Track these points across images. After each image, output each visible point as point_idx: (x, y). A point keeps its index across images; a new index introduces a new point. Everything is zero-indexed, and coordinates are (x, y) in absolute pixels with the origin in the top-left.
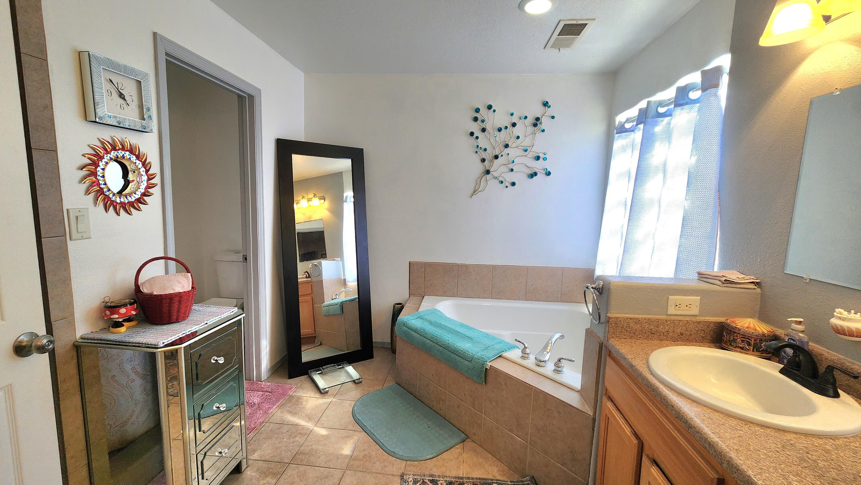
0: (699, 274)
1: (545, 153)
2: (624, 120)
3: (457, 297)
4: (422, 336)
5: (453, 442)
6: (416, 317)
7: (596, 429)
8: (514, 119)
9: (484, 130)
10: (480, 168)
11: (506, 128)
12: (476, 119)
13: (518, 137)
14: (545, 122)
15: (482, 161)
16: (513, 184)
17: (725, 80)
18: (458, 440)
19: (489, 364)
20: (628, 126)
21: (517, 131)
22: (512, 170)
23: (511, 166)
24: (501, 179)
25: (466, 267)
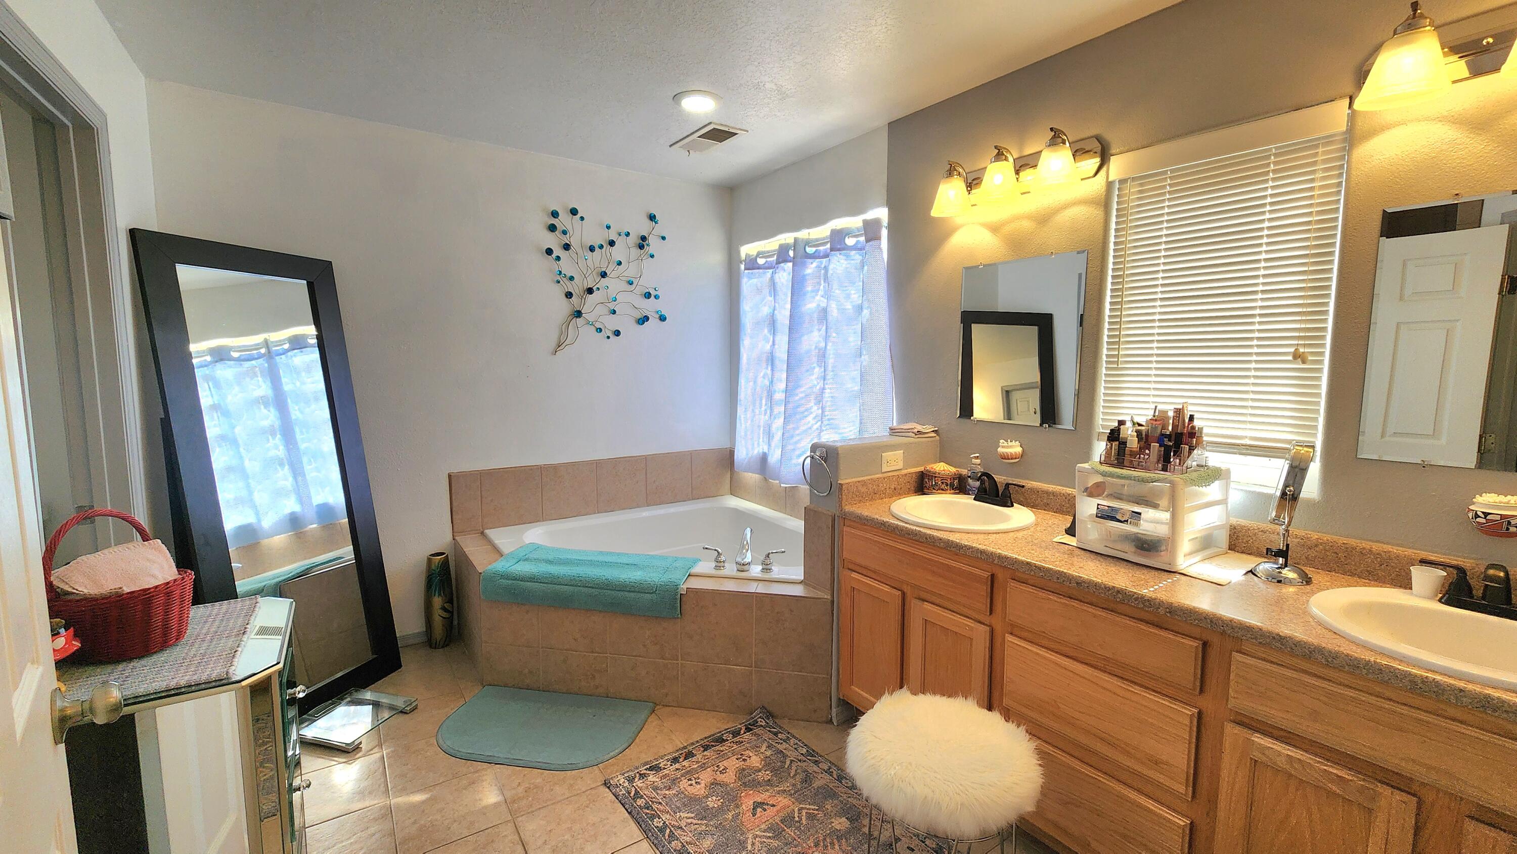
0: (891, 429)
1: (657, 289)
2: (755, 254)
3: (543, 521)
4: (549, 583)
5: (643, 717)
6: (515, 561)
7: (835, 612)
8: (613, 237)
9: (567, 247)
10: (563, 307)
11: (601, 247)
12: (552, 228)
13: (620, 263)
14: (654, 244)
15: (566, 296)
16: (617, 333)
17: (884, 233)
18: (647, 712)
19: (685, 587)
20: (761, 261)
21: (617, 252)
22: (614, 312)
23: (612, 306)
24: (598, 325)
25: (555, 468)
